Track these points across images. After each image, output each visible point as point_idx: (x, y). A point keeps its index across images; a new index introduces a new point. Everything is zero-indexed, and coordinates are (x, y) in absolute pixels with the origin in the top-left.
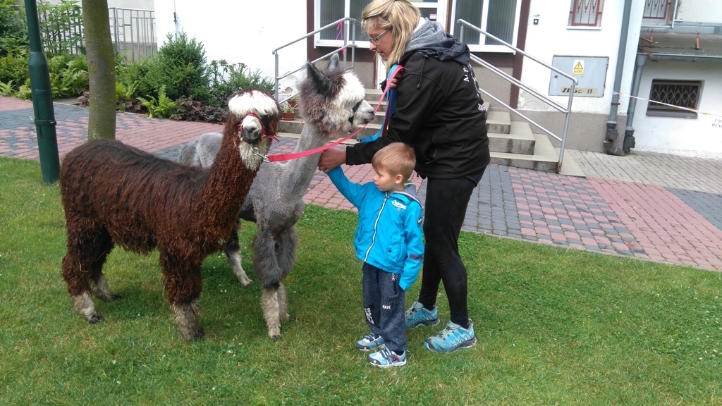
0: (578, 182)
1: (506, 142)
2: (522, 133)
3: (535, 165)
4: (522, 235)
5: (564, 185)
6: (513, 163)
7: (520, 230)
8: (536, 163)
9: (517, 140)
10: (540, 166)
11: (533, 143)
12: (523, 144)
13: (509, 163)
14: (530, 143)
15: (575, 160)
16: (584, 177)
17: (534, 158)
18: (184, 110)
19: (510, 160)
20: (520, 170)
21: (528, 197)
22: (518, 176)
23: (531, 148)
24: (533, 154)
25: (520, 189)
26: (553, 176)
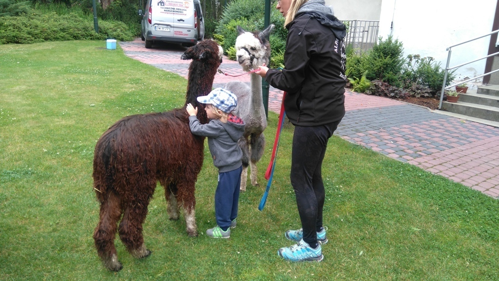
18: (375, 88)
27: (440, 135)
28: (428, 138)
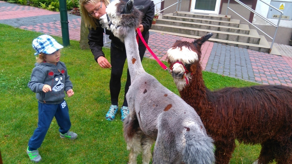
0: (278, 57)
1: (247, 38)
2: (254, 34)
3: (259, 49)
4: (255, 80)
5: (272, 59)
6: (249, 48)
7: (254, 78)
8: (260, 48)
9: (252, 37)
10: (262, 50)
11: (259, 39)
12: (255, 39)
13: (248, 47)
14: (258, 39)
15: (276, 48)
16: (281, 56)
17: (259, 46)
19: (248, 46)
20: (253, 51)
21: (257, 64)
22: (252, 54)
23: (258, 41)
24: (258, 44)
25: (253, 60)
26: (267, 54)
27: (161, 43)
28: (158, 45)
